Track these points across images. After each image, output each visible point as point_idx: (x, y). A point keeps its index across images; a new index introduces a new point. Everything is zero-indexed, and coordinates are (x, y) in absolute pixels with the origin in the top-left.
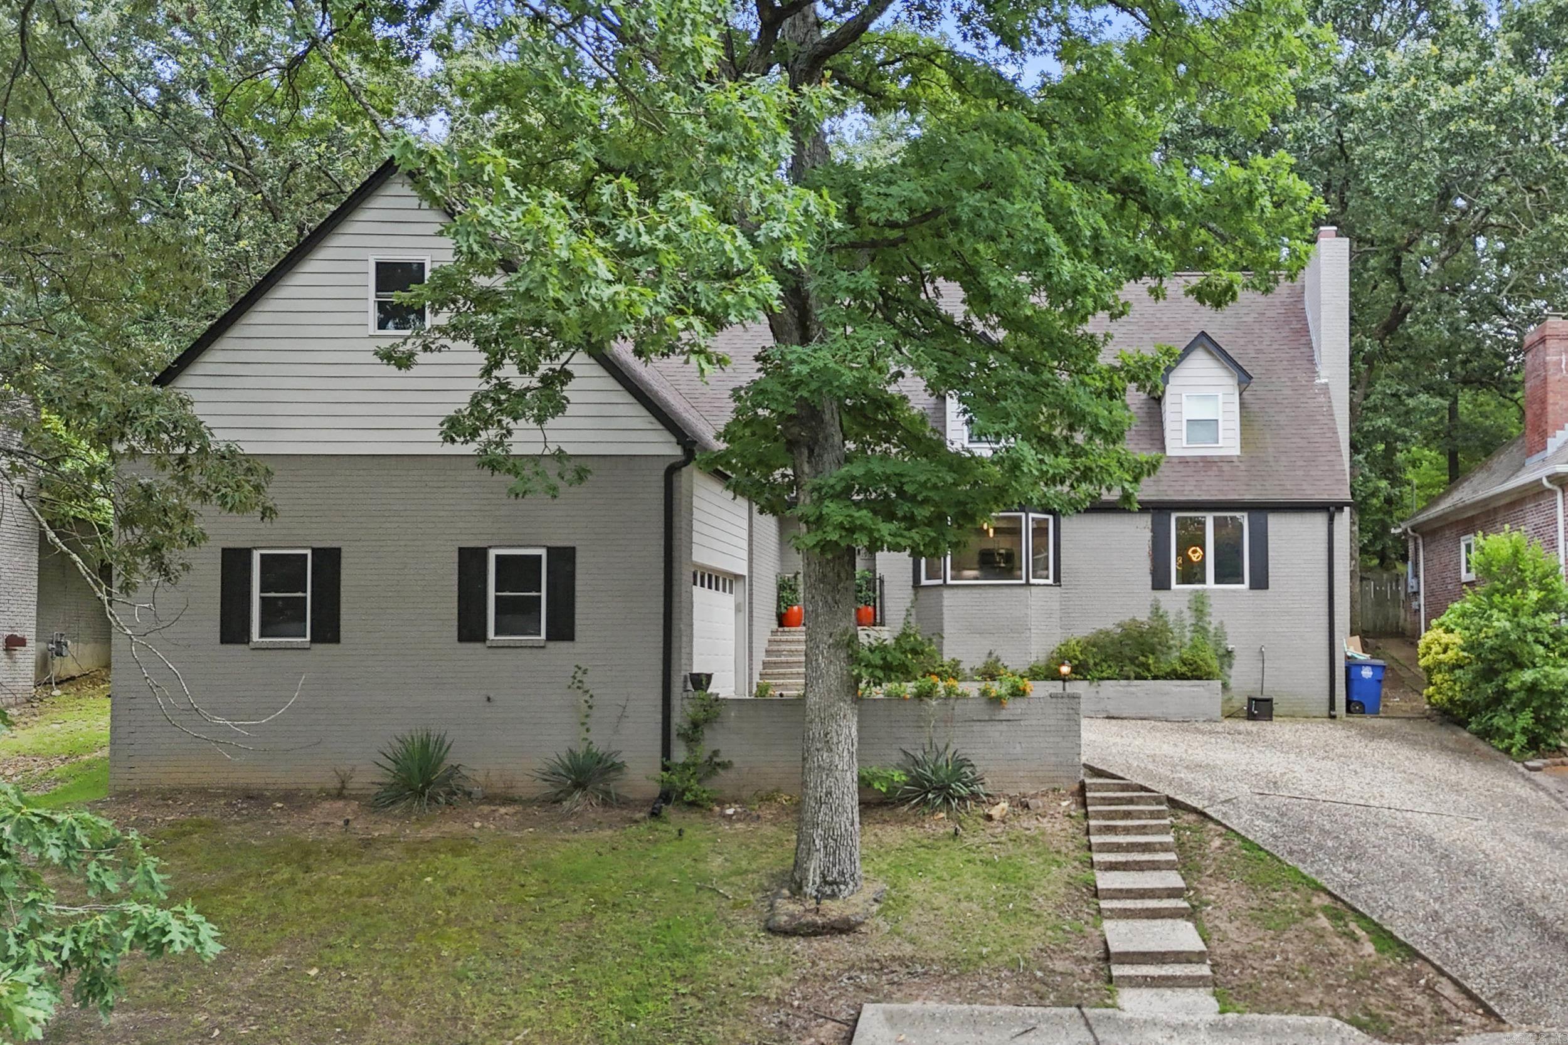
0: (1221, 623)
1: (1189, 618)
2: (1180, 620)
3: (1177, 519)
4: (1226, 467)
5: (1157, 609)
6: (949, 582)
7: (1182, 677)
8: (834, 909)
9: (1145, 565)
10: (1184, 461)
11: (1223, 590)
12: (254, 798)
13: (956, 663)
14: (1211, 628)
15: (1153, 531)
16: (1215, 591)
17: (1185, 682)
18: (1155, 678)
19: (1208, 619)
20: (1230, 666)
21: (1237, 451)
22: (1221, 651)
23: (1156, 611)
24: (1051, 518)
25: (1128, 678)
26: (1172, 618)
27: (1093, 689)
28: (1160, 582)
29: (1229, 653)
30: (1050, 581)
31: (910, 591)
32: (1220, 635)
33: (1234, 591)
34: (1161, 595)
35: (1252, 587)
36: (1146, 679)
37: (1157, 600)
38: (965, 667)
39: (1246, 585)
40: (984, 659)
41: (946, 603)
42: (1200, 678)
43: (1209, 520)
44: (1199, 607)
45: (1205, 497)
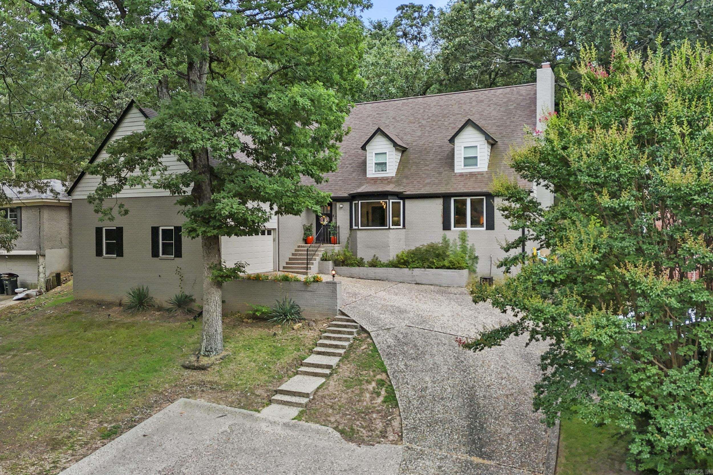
0: (473, 244)
1: (459, 243)
2: (455, 244)
3: (455, 200)
4: (479, 177)
5: (445, 238)
6: (360, 228)
7: (449, 268)
8: (204, 361)
9: (440, 220)
10: (461, 175)
11: (474, 231)
12: (100, 304)
13: (362, 259)
14: (469, 247)
15: (443, 206)
16: (470, 230)
17: (449, 270)
18: (437, 268)
19: (467, 242)
20: (477, 263)
21: (486, 169)
22: (473, 257)
23: (445, 240)
24: (402, 201)
25: (424, 268)
26: (451, 242)
27: (410, 272)
28: (446, 227)
29: (476, 258)
30: (401, 227)
31: (348, 231)
32: (472, 250)
33: (478, 231)
34: (447, 232)
35: (487, 229)
36: (432, 268)
37: (445, 235)
38: (365, 261)
39: (485, 228)
40: (372, 258)
41: (358, 236)
42: (455, 269)
43: (469, 200)
44: (463, 238)
45: (466, 191)
